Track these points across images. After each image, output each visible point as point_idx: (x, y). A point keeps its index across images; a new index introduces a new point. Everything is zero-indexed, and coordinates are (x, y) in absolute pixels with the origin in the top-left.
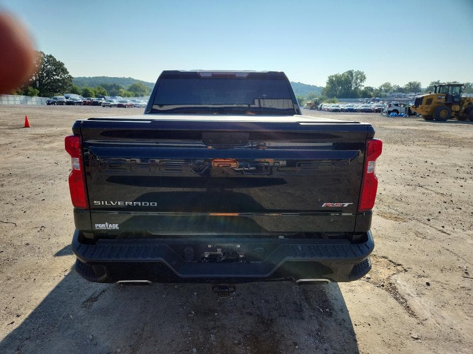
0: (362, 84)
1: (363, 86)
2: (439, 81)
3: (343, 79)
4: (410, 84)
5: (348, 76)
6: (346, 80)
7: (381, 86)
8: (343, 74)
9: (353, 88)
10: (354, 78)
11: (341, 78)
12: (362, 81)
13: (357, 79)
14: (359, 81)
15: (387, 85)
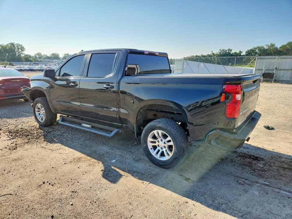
0: (23, 53)
1: (24, 54)
2: (68, 54)
3: (7, 48)
4: (53, 54)
5: (11, 47)
6: (10, 49)
7: (36, 55)
8: (7, 45)
9: (17, 55)
10: (16, 48)
11: (6, 47)
12: (22, 50)
13: (18, 49)
14: (20, 50)
15: (39, 54)
